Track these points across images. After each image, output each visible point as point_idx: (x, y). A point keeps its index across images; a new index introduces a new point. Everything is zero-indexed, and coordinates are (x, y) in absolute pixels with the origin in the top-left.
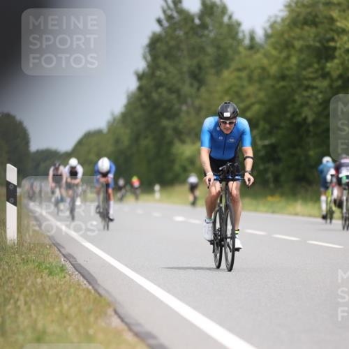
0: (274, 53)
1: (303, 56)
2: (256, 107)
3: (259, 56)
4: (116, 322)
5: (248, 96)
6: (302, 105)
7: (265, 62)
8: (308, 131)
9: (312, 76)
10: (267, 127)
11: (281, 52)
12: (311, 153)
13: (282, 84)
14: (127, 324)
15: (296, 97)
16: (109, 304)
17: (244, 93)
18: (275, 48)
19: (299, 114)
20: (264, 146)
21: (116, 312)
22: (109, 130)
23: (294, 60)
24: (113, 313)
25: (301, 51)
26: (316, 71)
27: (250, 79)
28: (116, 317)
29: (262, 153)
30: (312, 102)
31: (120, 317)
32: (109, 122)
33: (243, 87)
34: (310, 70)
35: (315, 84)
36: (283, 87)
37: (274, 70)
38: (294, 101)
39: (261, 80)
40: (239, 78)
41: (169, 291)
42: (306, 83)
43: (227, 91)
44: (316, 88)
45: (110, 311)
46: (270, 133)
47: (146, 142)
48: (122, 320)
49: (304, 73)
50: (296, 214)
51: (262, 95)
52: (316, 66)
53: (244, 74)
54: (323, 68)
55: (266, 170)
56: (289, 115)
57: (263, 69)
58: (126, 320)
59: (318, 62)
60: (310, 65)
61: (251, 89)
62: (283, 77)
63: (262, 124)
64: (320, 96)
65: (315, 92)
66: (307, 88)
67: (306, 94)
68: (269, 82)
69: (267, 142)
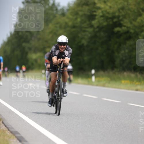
0: (71, 17)
1: (83, 18)
3: (64, 18)
4: (3, 127)
6: (82, 38)
7: (67, 20)
8: (84, 49)
9: (86, 26)
12: (86, 58)
13: (73, 29)
14: (7, 128)
15: (80, 35)
16: (0, 120)
18: (71, 15)
19: (80, 42)
21: (3, 123)
23: (79, 20)
25: (82, 16)
27: (61, 27)
30: (86, 37)
31: (5, 125)
33: (57, 31)
34: (85, 24)
35: (88, 30)
37: (70, 24)
38: (78, 37)
39: (65, 28)
40: (56, 27)
42: (84, 29)
43: (51, 32)
45: (1, 122)
47: (17, 53)
49: (83, 25)
50: (79, 83)
52: (88, 22)
53: (58, 25)
54: (91, 23)
56: (76, 43)
57: (66, 23)
58: (7, 126)
60: (85, 22)
61: (61, 32)
62: (74, 27)
64: (89, 35)
65: (87, 33)
66: (84, 31)
67: (84, 34)
68: (68, 29)
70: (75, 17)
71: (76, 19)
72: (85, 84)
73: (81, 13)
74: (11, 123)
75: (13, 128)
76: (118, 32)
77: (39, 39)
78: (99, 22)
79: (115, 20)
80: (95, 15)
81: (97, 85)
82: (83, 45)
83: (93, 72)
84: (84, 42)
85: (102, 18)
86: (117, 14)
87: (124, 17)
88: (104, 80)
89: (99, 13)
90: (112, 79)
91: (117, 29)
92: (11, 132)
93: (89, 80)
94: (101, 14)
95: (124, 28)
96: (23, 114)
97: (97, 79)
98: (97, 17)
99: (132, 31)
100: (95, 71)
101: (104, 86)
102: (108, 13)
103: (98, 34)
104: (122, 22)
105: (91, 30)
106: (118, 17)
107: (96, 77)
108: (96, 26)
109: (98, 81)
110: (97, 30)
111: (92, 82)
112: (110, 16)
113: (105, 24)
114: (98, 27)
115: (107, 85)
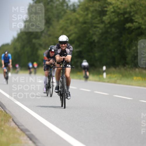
0: (81, 12)
1: (94, 14)
2: (74, 35)
3: (75, 14)
4: (13, 124)
5: (70, 30)
6: (93, 35)
7: (78, 16)
8: (95, 45)
9: (97, 22)
10: (78, 43)
11: (84, 12)
12: (97, 55)
13: (85, 25)
14: (17, 125)
15: (91, 31)
16: (10, 117)
17: (69, 29)
18: (82, 11)
19: (92, 38)
20: (77, 52)
21: (13, 120)
22: (12, 44)
23: (90, 16)
24: (12, 121)
25: (93, 12)
26: (99, 20)
27: (71, 23)
28: (13, 122)
29: (76, 54)
30: (97, 33)
31: (15, 122)
32: (12, 41)
33: (68, 27)
34: (96, 20)
35: (98, 25)
36: (85, 27)
37: (81, 20)
38: (90, 33)
39: (76, 24)
40: (67, 23)
41: (35, 112)
42: (95, 25)
43: (61, 29)
44: (98, 27)
45: (11, 120)
46: (79, 46)
47: (28, 49)
48: (16, 124)
49: (94, 21)
51: (76, 30)
52: (99, 18)
53: (69, 21)
54: (102, 19)
55: (77, 62)
56: (87, 39)
57: (77, 19)
58: (17, 124)
59: (100, 17)
60: (96, 18)
61: (72, 28)
62: (85, 23)
63: (76, 42)
64: (100, 31)
65: (98, 29)
66: (95, 27)
67: (94, 30)
68: (79, 25)
69: (78, 50)
70: (86, 13)
71: (87, 15)
72: (95, 81)
73: (92, 9)
74: (21, 120)
75: (23, 126)
77: (50, 35)
78: (110, 17)
79: (126, 16)
80: (107, 11)
81: (108, 82)
82: (94, 41)
83: (104, 68)
84: (95, 38)
85: (113, 14)
86: (128, 10)
87: (136, 12)
88: (115, 76)
89: (110, 9)
90: (124, 76)
91: (128, 25)
92: (21, 130)
93: (101, 76)
94: (112, 10)
95: (135, 24)
96: (33, 111)
97: (109, 76)
98: (108, 13)
99: (143, 27)
100: (106, 68)
101: (115, 82)
102: (119, 9)
103: (109, 30)
104: (133, 18)
105: (102, 26)
107: (107, 74)
108: (107, 22)
109: (110, 78)
110: (108, 25)
111: (104, 79)
112: (121, 12)
113: (116, 19)
114: (109, 23)
115: (118, 81)
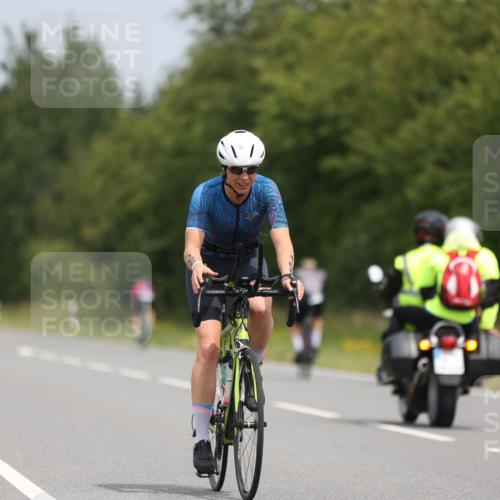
70: (184, 120)
71: (189, 125)
73: (204, 106)
76: (334, 172)
79: (324, 131)
80: (254, 114)
86: (330, 110)
87: (357, 120)
89: (268, 105)
91: (331, 162)
94: (274, 109)
95: (355, 161)
98: (261, 120)
99: (381, 170)
102: (300, 106)
104: (348, 140)
106: (335, 120)
112: (305, 116)
113: (288, 143)
